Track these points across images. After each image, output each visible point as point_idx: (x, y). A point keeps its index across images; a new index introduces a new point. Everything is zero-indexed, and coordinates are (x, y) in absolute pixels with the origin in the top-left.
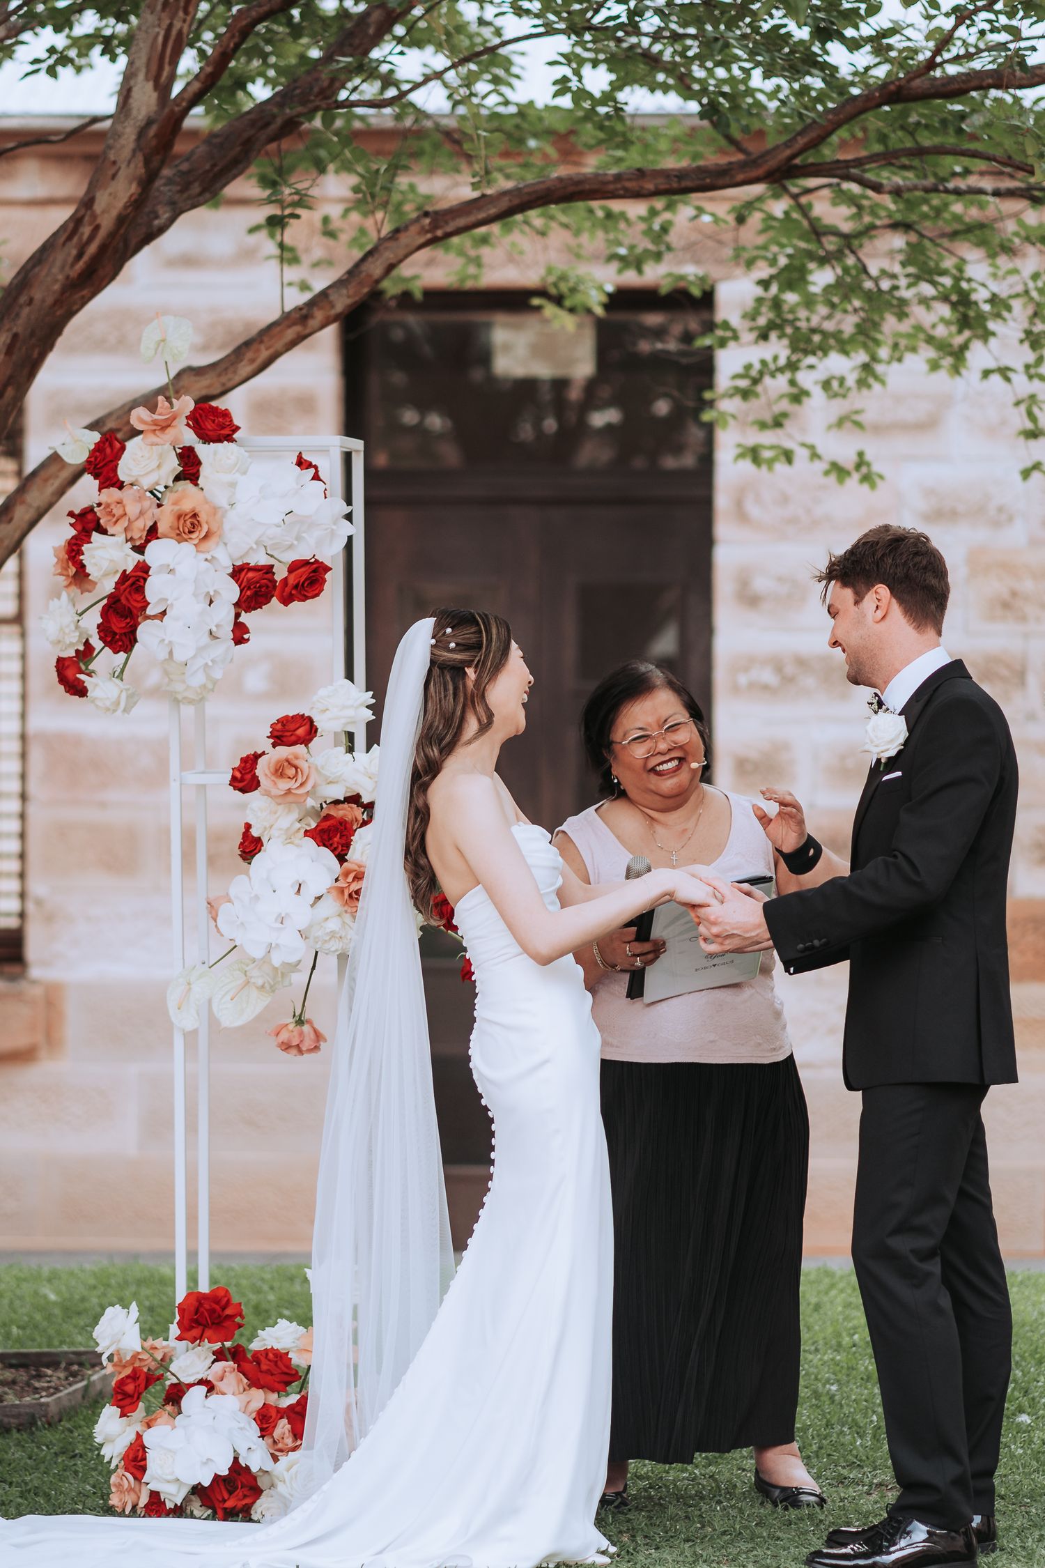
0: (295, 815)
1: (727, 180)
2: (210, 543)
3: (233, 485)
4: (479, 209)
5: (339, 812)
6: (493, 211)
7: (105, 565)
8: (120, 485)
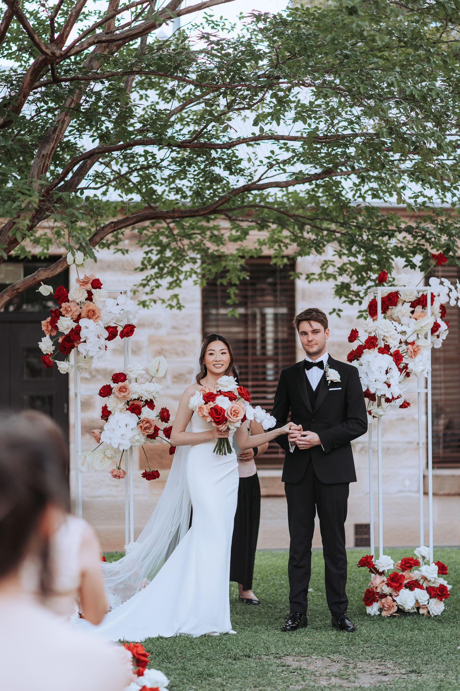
0: (123, 404)
1: (198, 214)
2: (98, 319)
3: (104, 302)
4: (128, 221)
5: (136, 403)
6: (131, 222)
7: (66, 326)
8: (68, 301)
